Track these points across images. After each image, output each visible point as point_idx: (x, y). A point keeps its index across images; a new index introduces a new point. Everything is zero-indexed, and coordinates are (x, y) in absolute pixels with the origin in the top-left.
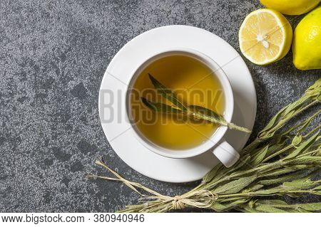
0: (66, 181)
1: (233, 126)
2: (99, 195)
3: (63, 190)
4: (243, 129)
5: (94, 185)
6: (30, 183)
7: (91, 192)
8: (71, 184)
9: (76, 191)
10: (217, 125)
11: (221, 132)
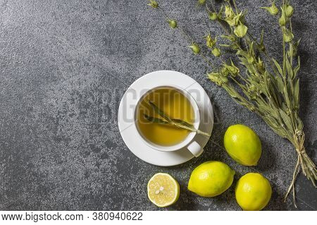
0: (98, 165)
1: (199, 132)
2: (118, 174)
3: (96, 171)
4: (206, 134)
5: (115, 167)
6: (76, 166)
7: (113, 172)
8: (101, 166)
9: (104, 171)
10: (190, 131)
11: (192, 135)
